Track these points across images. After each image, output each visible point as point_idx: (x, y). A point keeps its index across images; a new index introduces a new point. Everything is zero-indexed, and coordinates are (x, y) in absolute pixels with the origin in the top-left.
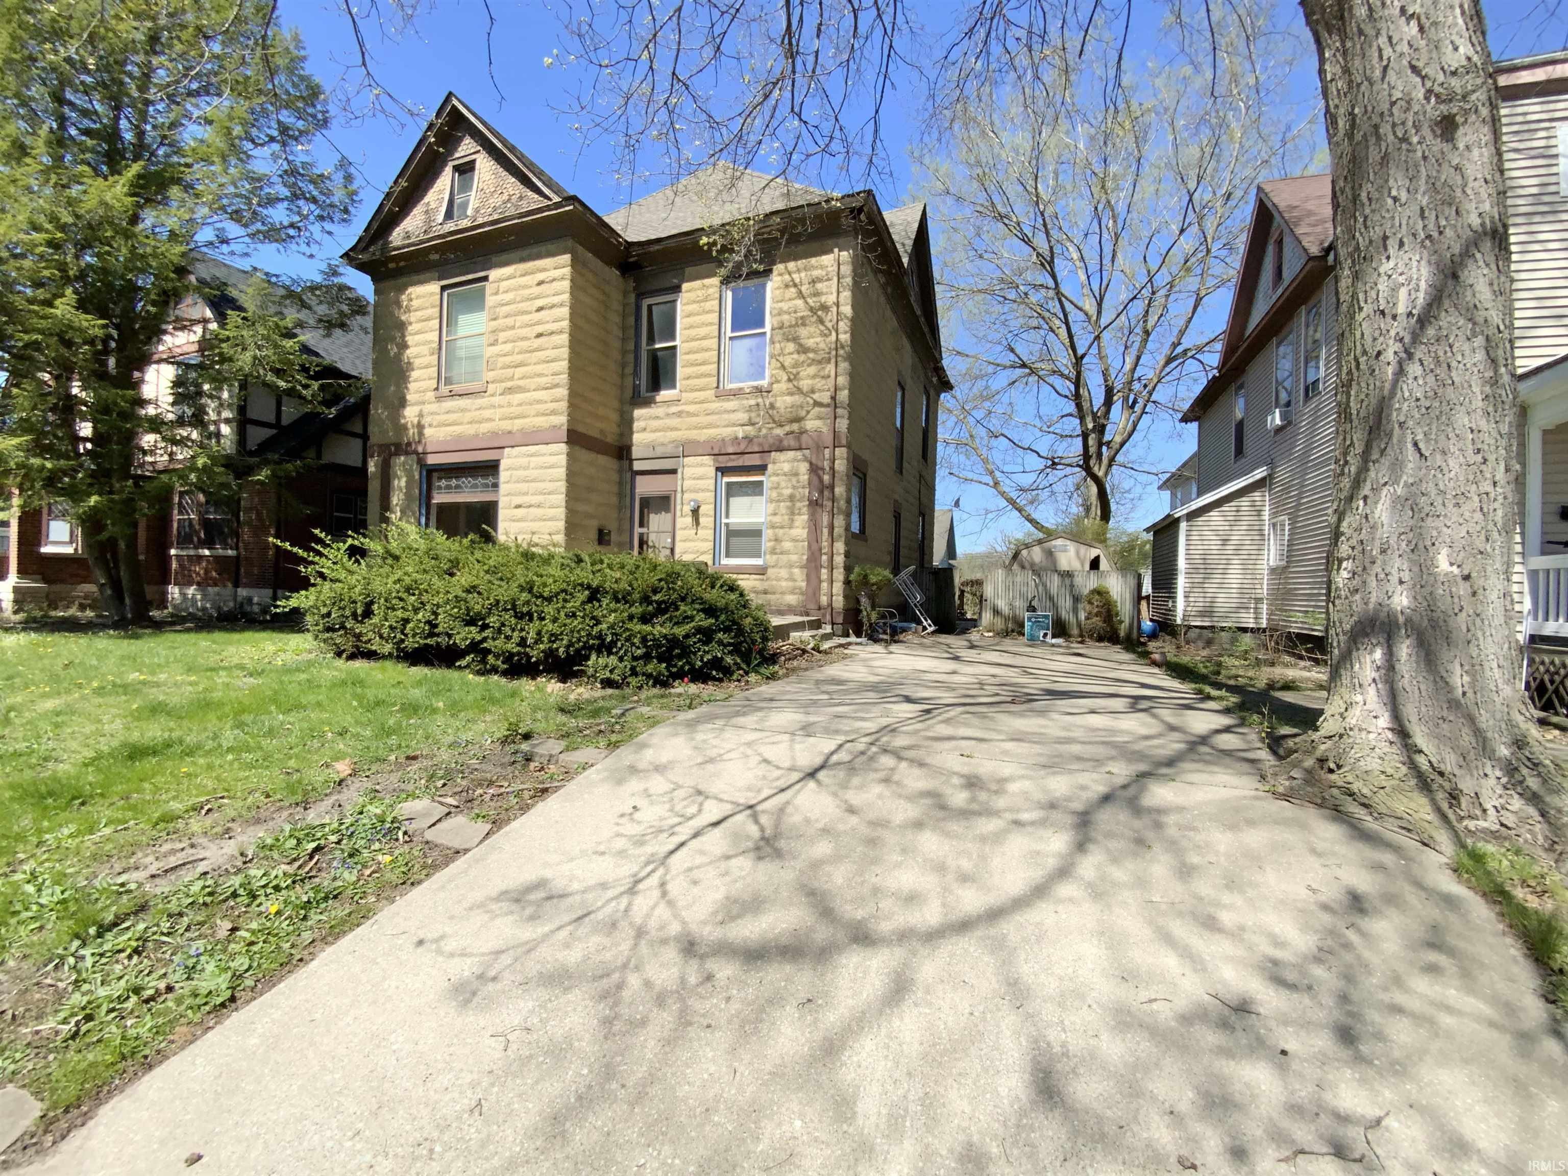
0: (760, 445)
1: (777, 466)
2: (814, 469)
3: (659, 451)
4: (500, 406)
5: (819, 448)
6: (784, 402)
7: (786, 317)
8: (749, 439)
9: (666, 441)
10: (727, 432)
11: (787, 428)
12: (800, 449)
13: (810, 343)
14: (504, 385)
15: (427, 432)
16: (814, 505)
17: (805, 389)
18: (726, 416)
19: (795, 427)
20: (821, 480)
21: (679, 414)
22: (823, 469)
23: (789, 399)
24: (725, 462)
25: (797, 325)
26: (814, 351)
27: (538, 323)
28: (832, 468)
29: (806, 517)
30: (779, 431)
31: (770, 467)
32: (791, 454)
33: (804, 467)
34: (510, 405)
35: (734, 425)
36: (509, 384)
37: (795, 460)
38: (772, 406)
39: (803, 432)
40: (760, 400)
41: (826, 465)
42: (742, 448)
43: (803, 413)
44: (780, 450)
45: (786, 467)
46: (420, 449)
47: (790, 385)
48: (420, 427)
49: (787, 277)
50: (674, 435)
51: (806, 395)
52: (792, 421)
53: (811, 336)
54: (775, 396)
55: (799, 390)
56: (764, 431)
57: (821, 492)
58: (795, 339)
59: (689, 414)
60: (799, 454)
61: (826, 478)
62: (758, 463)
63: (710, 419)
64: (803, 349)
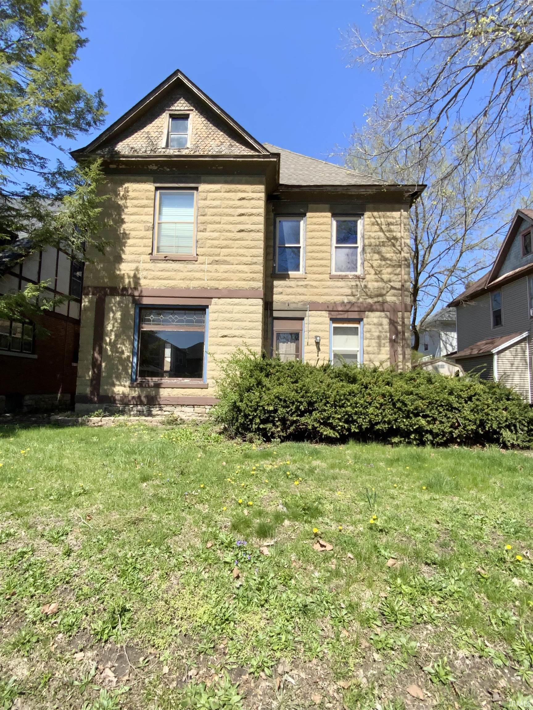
0: (358, 307)
1: (369, 320)
2: (393, 323)
3: (292, 307)
4: (208, 271)
5: (395, 311)
6: (373, 285)
7: (373, 240)
8: (352, 304)
9: (296, 301)
10: (338, 299)
11: (376, 299)
12: (383, 311)
13: (388, 256)
14: (212, 258)
15: (143, 282)
16: (393, 342)
17: (385, 280)
18: (337, 290)
19: (380, 299)
20: (396, 328)
21: (306, 286)
22: (397, 323)
23: (376, 284)
24: (335, 315)
25: (379, 245)
26: (391, 260)
27: (240, 223)
28: (403, 323)
29: (388, 349)
30: (370, 301)
31: (365, 320)
32: (378, 314)
33: (385, 321)
34: (217, 271)
35: (342, 295)
36: (217, 258)
37: (380, 317)
38: (366, 287)
39: (384, 302)
40: (358, 283)
41: (400, 321)
42: (347, 308)
43: (384, 292)
44: (371, 310)
45: (376, 321)
46: (136, 293)
47: (376, 277)
48: (136, 279)
49: (373, 220)
50: (302, 298)
51: (386, 282)
52: (377, 296)
53: (389, 253)
54: (368, 282)
55: (382, 280)
56: (361, 300)
57: (397, 336)
58: (379, 253)
59: (312, 286)
60: (383, 314)
61: (399, 328)
62: (357, 317)
63: (326, 291)
64: (384, 259)
